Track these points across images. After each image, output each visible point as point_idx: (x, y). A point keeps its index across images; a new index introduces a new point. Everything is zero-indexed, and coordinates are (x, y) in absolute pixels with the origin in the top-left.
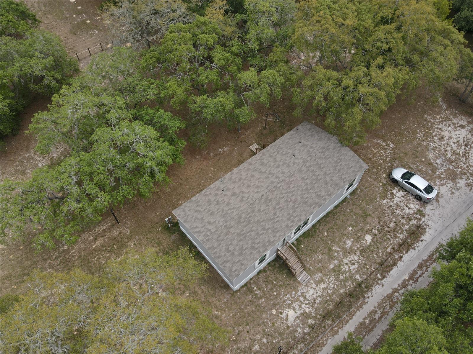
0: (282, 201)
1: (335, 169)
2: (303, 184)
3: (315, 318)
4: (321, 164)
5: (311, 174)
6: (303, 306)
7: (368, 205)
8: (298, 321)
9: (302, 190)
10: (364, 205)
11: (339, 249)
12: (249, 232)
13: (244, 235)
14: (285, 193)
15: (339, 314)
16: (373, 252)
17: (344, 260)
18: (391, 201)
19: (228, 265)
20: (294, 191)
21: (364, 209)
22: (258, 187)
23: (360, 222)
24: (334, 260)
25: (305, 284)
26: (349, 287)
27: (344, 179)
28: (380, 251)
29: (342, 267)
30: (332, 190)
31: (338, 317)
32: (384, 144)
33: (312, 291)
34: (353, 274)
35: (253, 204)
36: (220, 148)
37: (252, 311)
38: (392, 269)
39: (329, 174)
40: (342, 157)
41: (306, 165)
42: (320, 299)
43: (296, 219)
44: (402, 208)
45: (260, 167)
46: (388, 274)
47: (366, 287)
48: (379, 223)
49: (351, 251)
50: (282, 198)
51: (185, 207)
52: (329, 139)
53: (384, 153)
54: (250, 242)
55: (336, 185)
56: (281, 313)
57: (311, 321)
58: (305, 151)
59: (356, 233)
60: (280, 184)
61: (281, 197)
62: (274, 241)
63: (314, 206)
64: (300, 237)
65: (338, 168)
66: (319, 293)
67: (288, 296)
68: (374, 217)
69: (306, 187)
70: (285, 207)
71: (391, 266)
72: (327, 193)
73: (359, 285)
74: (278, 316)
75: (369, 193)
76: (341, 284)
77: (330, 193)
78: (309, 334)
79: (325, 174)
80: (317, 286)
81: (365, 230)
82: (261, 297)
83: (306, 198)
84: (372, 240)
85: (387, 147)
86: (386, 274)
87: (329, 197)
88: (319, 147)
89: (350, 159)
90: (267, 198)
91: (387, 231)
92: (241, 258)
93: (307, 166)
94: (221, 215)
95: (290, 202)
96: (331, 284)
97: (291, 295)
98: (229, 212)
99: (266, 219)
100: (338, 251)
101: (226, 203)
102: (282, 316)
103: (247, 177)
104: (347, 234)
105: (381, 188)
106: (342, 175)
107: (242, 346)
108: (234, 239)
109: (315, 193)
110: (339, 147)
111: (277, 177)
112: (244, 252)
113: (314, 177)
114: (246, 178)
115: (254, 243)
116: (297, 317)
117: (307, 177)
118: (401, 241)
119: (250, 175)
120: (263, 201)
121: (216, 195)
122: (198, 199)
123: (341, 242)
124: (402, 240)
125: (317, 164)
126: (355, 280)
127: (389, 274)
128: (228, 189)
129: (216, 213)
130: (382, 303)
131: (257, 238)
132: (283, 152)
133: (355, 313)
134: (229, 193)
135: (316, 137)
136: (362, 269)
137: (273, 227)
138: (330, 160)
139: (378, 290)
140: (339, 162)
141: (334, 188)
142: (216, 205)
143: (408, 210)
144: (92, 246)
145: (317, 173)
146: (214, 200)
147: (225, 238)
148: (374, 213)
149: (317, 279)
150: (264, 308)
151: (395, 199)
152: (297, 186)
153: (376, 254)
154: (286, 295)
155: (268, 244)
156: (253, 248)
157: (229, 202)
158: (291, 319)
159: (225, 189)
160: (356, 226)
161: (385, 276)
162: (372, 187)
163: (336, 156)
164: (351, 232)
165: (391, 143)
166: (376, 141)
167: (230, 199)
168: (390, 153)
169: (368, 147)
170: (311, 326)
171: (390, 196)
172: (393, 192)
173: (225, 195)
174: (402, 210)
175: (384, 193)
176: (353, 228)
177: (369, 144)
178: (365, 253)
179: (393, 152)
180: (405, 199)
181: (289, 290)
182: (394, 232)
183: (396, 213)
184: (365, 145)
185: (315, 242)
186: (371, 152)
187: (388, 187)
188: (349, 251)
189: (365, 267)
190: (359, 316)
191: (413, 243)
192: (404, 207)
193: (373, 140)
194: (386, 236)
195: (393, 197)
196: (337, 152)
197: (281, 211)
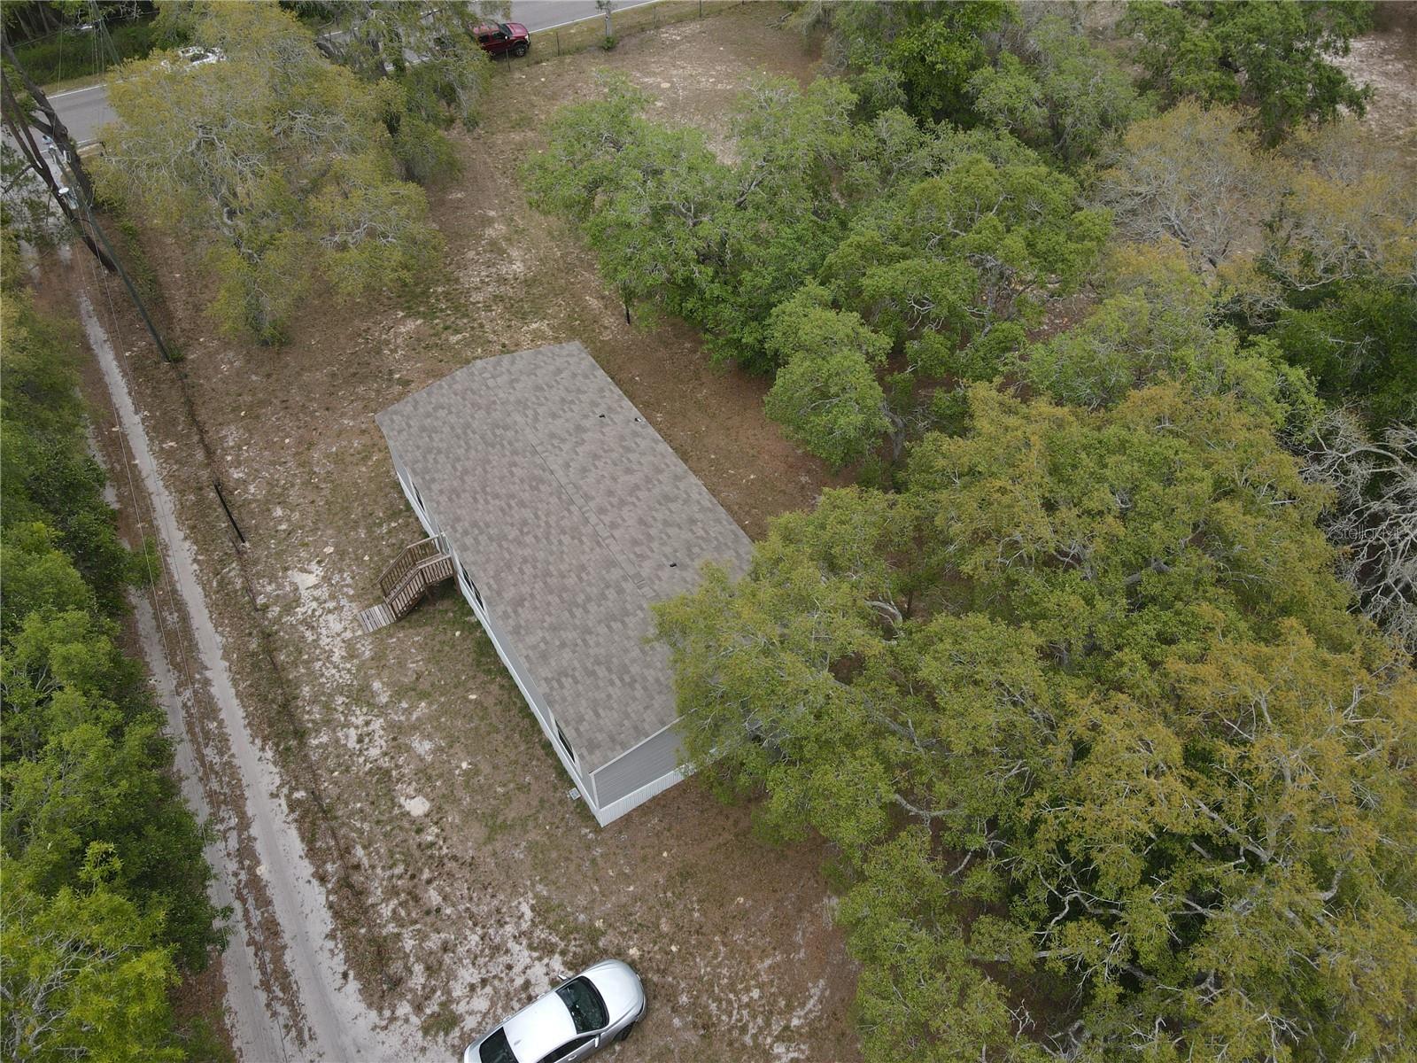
0: (528, 514)
1: (597, 662)
2: (564, 567)
3: (278, 620)
4: (623, 622)
6: (314, 604)
7: (529, 849)
8: (288, 589)
9: (549, 563)
10: (533, 835)
11: (414, 717)
12: (468, 445)
13: (462, 435)
14: (547, 523)
15: (261, 669)
16: (373, 803)
17: (382, 720)
18: (523, 933)
20: (550, 543)
21: (518, 829)
23: (477, 802)
24: (391, 696)
25: (359, 617)
26: (307, 708)
27: (559, 681)
28: (366, 826)
29: (365, 710)
30: (531, 640)
31: (256, 666)
33: (338, 627)
34: (334, 731)
37: (349, 514)
38: (303, 839)
39: (584, 640)
40: (639, 693)
41: (626, 580)
42: (310, 639)
43: (469, 541)
44: (481, 961)
46: (296, 821)
47: (288, 749)
48: (455, 858)
49: (399, 747)
51: (583, 359)
53: (745, 999)
54: (443, 445)
55: (544, 657)
56: (319, 562)
57: (275, 611)
59: (447, 776)
63: (495, 586)
64: (485, 632)
65: (601, 672)
66: (324, 641)
67: (349, 580)
68: (478, 849)
69: (555, 573)
70: (508, 519)
72: (523, 623)
73: (301, 735)
74: (317, 556)
75: (572, 867)
76: (323, 694)
77: (523, 632)
78: (252, 602)
79: (587, 631)
80: (344, 641)
81: (446, 807)
82: (369, 531)
83: (521, 569)
84: (408, 813)
85: (776, 1029)
87: (510, 628)
89: (627, 716)
90: (542, 481)
91: (421, 871)
93: (624, 585)
94: (527, 400)
95: (521, 531)
96: (334, 671)
97: (347, 586)
100: (410, 714)
101: (561, 413)
102: (314, 562)
104: (452, 751)
105: (582, 917)
106: (574, 677)
107: (293, 492)
108: (459, 417)
109: (532, 595)
112: (424, 435)
113: (581, 599)
116: (297, 589)
117: (585, 578)
118: (370, 901)
121: (594, 404)
123: (433, 727)
124: (373, 905)
125: (627, 613)
126: (318, 731)
127: (293, 826)
128: (602, 424)
129: (538, 394)
130: (233, 775)
131: (448, 458)
133: (244, 706)
134: (588, 423)
136: (338, 756)
137: (464, 491)
138: (636, 653)
139: (267, 779)
140: (622, 680)
141: (534, 647)
142: (563, 399)
143: (469, 979)
144: (591, 296)
145: (592, 607)
146: (579, 399)
149: (358, 646)
150: (346, 534)
151: (526, 953)
152: (562, 552)
153: (361, 811)
154: (353, 578)
155: (427, 477)
157: (560, 417)
158: (299, 577)
159: (606, 420)
160: (467, 782)
161: (292, 809)
162: (596, 888)
163: (646, 672)
164: (454, 762)
165: (796, 1055)
166: (816, 992)
167: (567, 420)
168: (744, 1030)
169: (786, 946)
170: (265, 608)
171: (543, 936)
172: (557, 956)
173: (586, 417)
174: (476, 958)
175: (561, 922)
176: (466, 773)
177: (802, 955)
178: (378, 780)
179: (744, 1045)
180: (512, 989)
181: (361, 585)
182: (409, 893)
183: (470, 929)
184: (798, 938)
185: (459, 666)
186: (756, 947)
187: (581, 946)
188: (401, 740)
189: (340, 765)
190: (233, 713)
191: (351, 943)
192: (483, 971)
193: (822, 982)
194: (404, 861)
195: (535, 949)
196: (662, 679)
197: (502, 510)
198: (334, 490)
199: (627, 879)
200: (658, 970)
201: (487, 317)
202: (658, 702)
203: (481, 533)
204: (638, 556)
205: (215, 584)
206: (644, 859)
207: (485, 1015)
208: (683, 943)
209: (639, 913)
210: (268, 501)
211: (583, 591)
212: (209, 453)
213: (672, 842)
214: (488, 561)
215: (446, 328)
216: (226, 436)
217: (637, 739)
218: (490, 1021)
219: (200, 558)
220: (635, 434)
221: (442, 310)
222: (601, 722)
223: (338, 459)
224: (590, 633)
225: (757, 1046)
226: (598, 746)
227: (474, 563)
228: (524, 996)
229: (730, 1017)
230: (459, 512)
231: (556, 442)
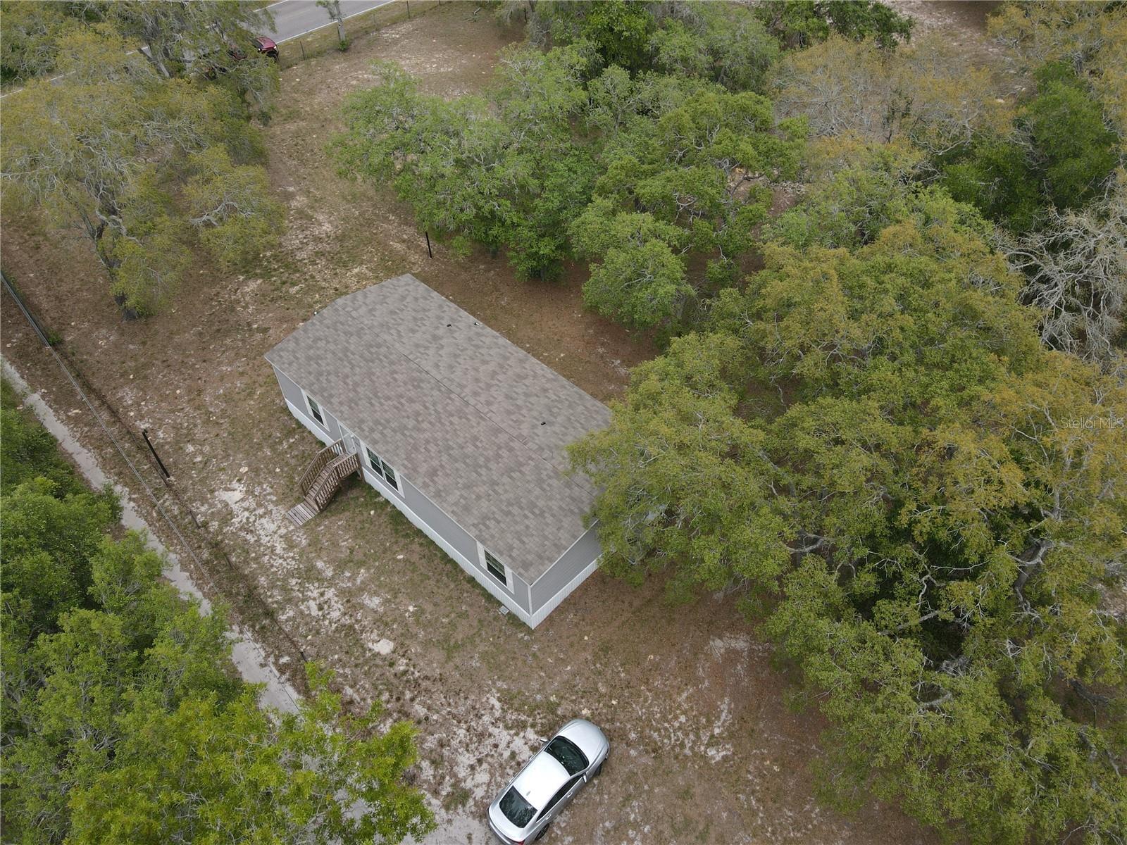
0: (418, 407)
1: (510, 504)
2: (460, 441)
3: (220, 531)
4: (520, 472)
6: (246, 514)
7: (482, 658)
8: (219, 506)
9: (447, 440)
10: (481, 648)
11: (359, 581)
12: (350, 363)
14: (436, 411)
15: (218, 572)
16: (347, 653)
17: (333, 589)
18: (498, 719)
19: (292, 345)
20: (442, 424)
21: (469, 645)
23: (430, 633)
24: (334, 570)
25: (287, 516)
26: (269, 593)
27: (484, 525)
28: (348, 671)
29: (316, 585)
30: (452, 499)
31: (213, 571)
32: (717, 731)
33: (273, 527)
34: (296, 605)
36: (623, 361)
37: (251, 439)
38: (299, 692)
39: (494, 491)
40: (549, 519)
41: (512, 441)
42: (252, 540)
43: (377, 436)
44: (473, 747)
46: (289, 680)
47: (263, 627)
48: (427, 678)
49: (353, 606)
51: (418, 286)
53: (677, 724)
54: (330, 368)
55: (467, 509)
56: (239, 481)
57: (214, 526)
59: (400, 620)
62: (331, 403)
63: (409, 466)
65: (515, 510)
66: (264, 540)
67: (269, 489)
68: (443, 667)
69: (455, 446)
70: (403, 413)
73: (270, 614)
74: (236, 476)
75: (520, 663)
76: (278, 580)
77: (443, 494)
78: (193, 521)
79: (494, 483)
80: (281, 537)
81: (407, 642)
82: (273, 449)
83: (426, 449)
84: (379, 653)
85: (705, 739)
86: (287, 675)
87: (432, 494)
89: (546, 538)
90: (422, 381)
91: (403, 693)
92: (302, 360)
93: (511, 444)
94: (388, 323)
95: (418, 421)
96: (281, 561)
97: (269, 494)
99: (377, 384)
100: (355, 580)
101: (417, 328)
102: (234, 482)
103: (483, 355)
104: (398, 600)
105: (539, 697)
106: (495, 519)
108: (336, 345)
109: (442, 466)
110: (581, 510)
112: (312, 363)
113: (481, 461)
114: (481, 354)
116: (227, 505)
117: (480, 445)
119: (488, 358)
121: (440, 318)
122: (433, 298)
123: (376, 586)
125: (521, 465)
126: (283, 609)
127: (288, 684)
128: (451, 331)
129: (394, 317)
131: (338, 377)
136: (307, 624)
137: (360, 399)
138: (537, 491)
140: (533, 513)
141: (456, 504)
142: (414, 318)
143: (468, 762)
144: (393, 241)
145: (493, 465)
146: (427, 316)
147: (339, 332)
148: (457, 667)
149: (294, 538)
150: (254, 455)
151: (505, 733)
152: (456, 430)
153: (340, 660)
154: (272, 487)
155: (326, 394)
157: (417, 331)
158: (225, 496)
159: (453, 328)
160: (417, 621)
161: (282, 672)
162: (543, 674)
163: (550, 504)
164: (402, 608)
165: (724, 753)
166: (724, 707)
167: (424, 333)
168: (682, 745)
169: (694, 680)
170: (205, 525)
171: (513, 718)
172: (529, 729)
173: (437, 328)
174: (467, 745)
175: (524, 704)
176: (414, 614)
177: (707, 684)
178: (345, 635)
179: (685, 756)
180: (503, 761)
181: (280, 491)
182: (399, 712)
183: (457, 726)
184: (700, 673)
185: (382, 536)
186: (673, 687)
187: (545, 717)
188: (354, 601)
189: (310, 631)
192: (477, 753)
193: (726, 700)
194: (387, 689)
195: (511, 728)
196: (564, 506)
197: (396, 408)
198: (232, 423)
199: (564, 662)
200: (608, 720)
201: (315, 270)
202: (566, 522)
203: (385, 428)
204: (515, 422)
205: (155, 514)
206: (572, 645)
207: (489, 785)
208: (619, 698)
209: (580, 684)
210: (177, 442)
211: (482, 455)
212: (114, 413)
213: (588, 628)
214: (397, 447)
215: (284, 283)
216: (123, 397)
217: (559, 553)
218: (495, 788)
219: (133, 496)
220: (478, 334)
221: (275, 270)
222: (528, 546)
223: (227, 398)
224: (498, 484)
225: (695, 754)
226: (531, 564)
227: (387, 451)
228: (513, 763)
229: (670, 739)
230: (361, 416)
231: (422, 350)
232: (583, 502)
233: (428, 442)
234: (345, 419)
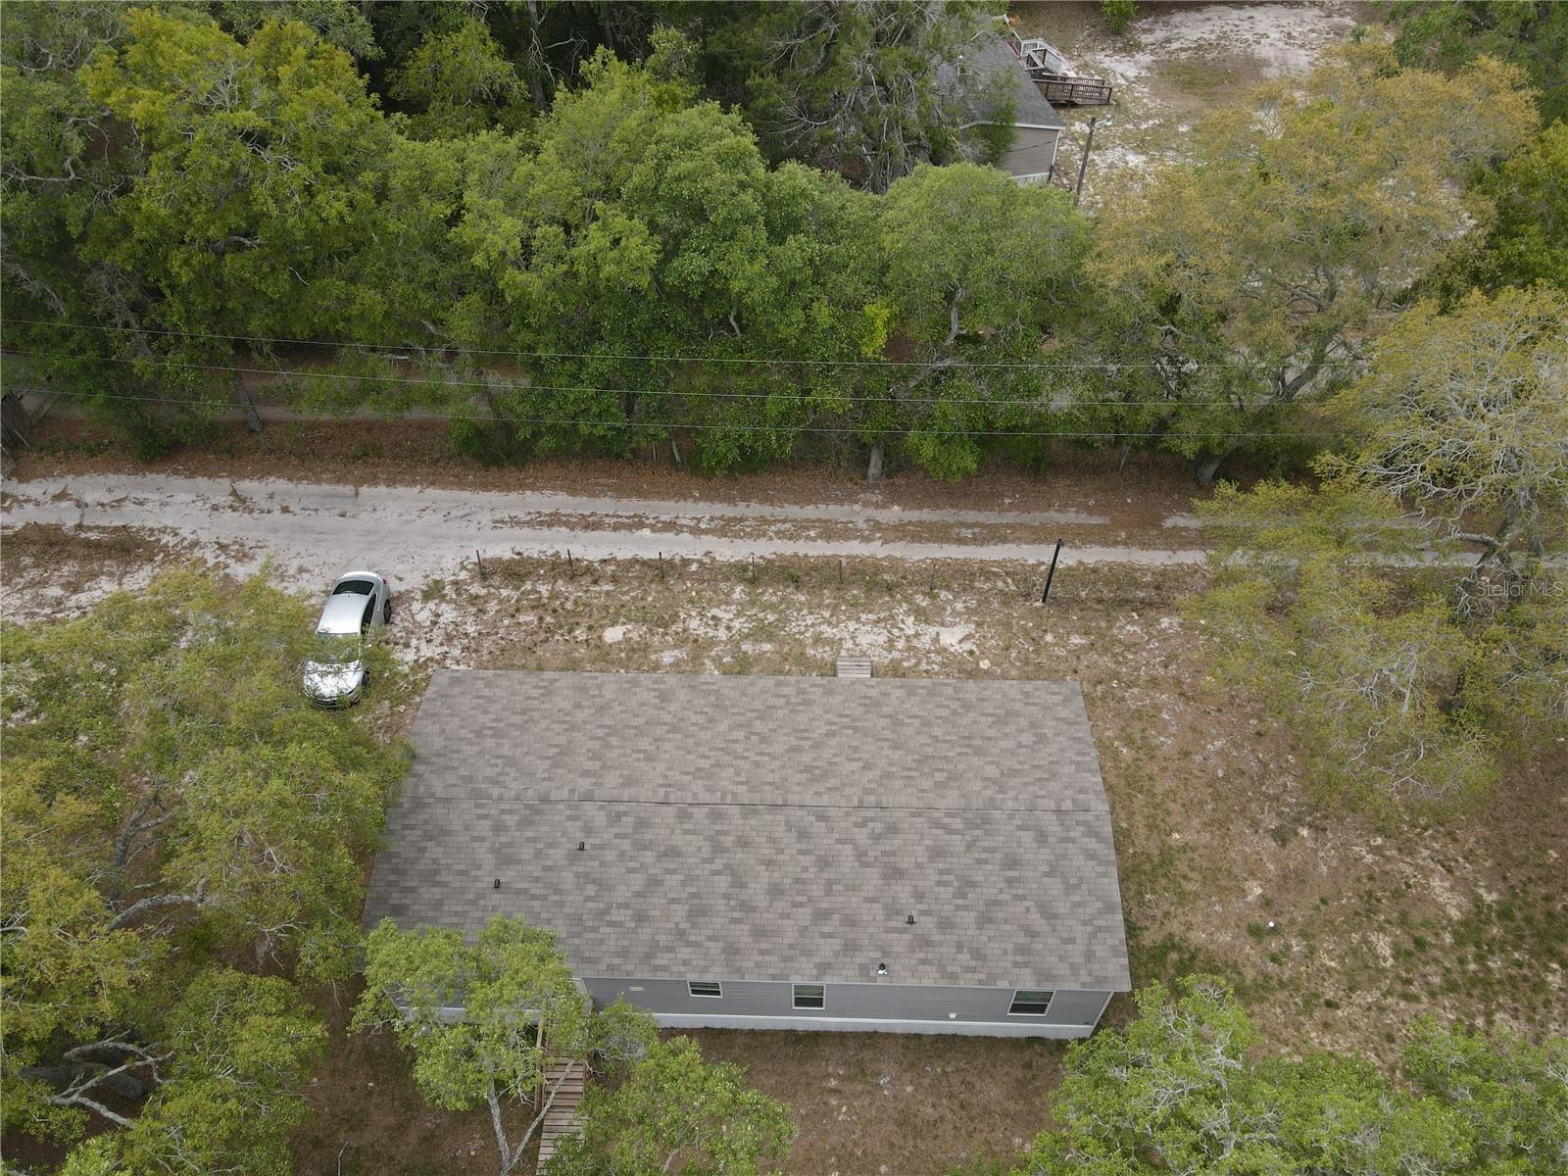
0: (777, 748)
1: (529, 721)
2: (667, 746)
3: (908, 600)
4: (549, 758)
5: (611, 755)
6: (910, 632)
8: (949, 619)
9: (686, 737)
11: (707, 662)
12: (944, 741)
13: (967, 742)
14: (744, 758)
15: (853, 575)
16: (644, 608)
17: (724, 639)
18: (444, 659)
19: (1064, 713)
20: (714, 749)
22: (803, 834)
24: (745, 653)
25: (864, 659)
26: (779, 593)
28: (626, 598)
29: (745, 631)
31: (860, 573)
33: (864, 640)
34: (741, 604)
35: (868, 792)
38: (651, 559)
39: (565, 722)
40: (463, 733)
41: (595, 784)
42: (863, 617)
44: (451, 627)
45: (720, 905)
46: (672, 560)
47: (746, 571)
48: (546, 641)
49: (685, 641)
50: (769, 754)
51: (1074, 969)
52: (419, 804)
54: (965, 721)
56: (971, 653)
57: (923, 602)
58: (530, 834)
59: (624, 663)
60: (733, 788)
61: (765, 758)
63: (705, 687)
65: (518, 719)
66: (852, 625)
67: (924, 667)
68: (539, 658)
69: (670, 736)
70: (786, 731)
71: (644, 563)
73: (754, 581)
74: (982, 653)
76: (788, 608)
78: (948, 588)
79: (573, 728)
80: (841, 639)
81: (596, 652)
83: (701, 713)
84: (612, 626)
86: (677, 561)
88: (478, 806)
89: (453, 715)
90: (814, 780)
91: (555, 618)
92: (1018, 706)
93: (593, 780)
94: (987, 833)
95: (757, 734)
96: (809, 622)
97: (917, 664)
98: (957, 823)
99: (869, 740)
100: (713, 660)
101: (941, 866)
102: (974, 648)
103: (795, 905)
107: (1106, 661)
108: (1005, 751)
109: (662, 709)
110: (429, 763)
111: (716, 816)
112: (1000, 712)
113: (614, 741)
114: (801, 905)
115: (954, 713)
116: (943, 625)
117: (635, 756)
118: (560, 582)
119: (781, 905)
120: (832, 782)
121: (945, 925)
122: (1016, 965)
123: (685, 671)
124: (555, 582)
125: (556, 765)
126: (749, 594)
127: (669, 557)
128: (892, 911)
129: (998, 856)
130: (750, 535)
131: (938, 718)
132: (588, 899)
133: (819, 556)
134: (903, 892)
135: (434, 851)
136: (710, 600)
137: (867, 712)
138: (506, 751)
139: (728, 553)
140: (491, 728)
142: (973, 885)
143: (445, 616)
145: (596, 745)
146: (965, 908)
147: (1027, 767)
148: (524, 667)
149: (827, 648)
151: (429, 655)
152: (689, 753)
153: (643, 599)
156: (967, 706)
157: (931, 859)
158: (960, 631)
159: (900, 922)
161: (685, 560)
163: (476, 749)
167: (920, 866)
170: (932, 596)
171: (430, 669)
173: (919, 897)
174: (457, 625)
178: (663, 618)
182: (544, 605)
183: (480, 630)
188: (690, 645)
189: (701, 598)
190: (816, 549)
191: (540, 563)
192: (443, 626)
194: (573, 611)
195: (425, 662)
196: (455, 756)
197: (806, 730)
203: (788, 703)
205: (995, 569)
210: (1102, 636)
214: (743, 694)
221: (1481, 957)
231: (878, 827)
232: (433, 772)
233: (711, 720)
234: (853, 683)
